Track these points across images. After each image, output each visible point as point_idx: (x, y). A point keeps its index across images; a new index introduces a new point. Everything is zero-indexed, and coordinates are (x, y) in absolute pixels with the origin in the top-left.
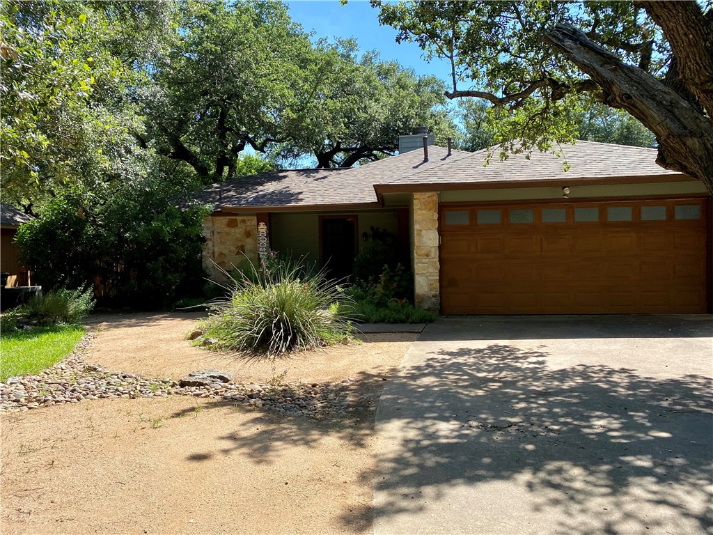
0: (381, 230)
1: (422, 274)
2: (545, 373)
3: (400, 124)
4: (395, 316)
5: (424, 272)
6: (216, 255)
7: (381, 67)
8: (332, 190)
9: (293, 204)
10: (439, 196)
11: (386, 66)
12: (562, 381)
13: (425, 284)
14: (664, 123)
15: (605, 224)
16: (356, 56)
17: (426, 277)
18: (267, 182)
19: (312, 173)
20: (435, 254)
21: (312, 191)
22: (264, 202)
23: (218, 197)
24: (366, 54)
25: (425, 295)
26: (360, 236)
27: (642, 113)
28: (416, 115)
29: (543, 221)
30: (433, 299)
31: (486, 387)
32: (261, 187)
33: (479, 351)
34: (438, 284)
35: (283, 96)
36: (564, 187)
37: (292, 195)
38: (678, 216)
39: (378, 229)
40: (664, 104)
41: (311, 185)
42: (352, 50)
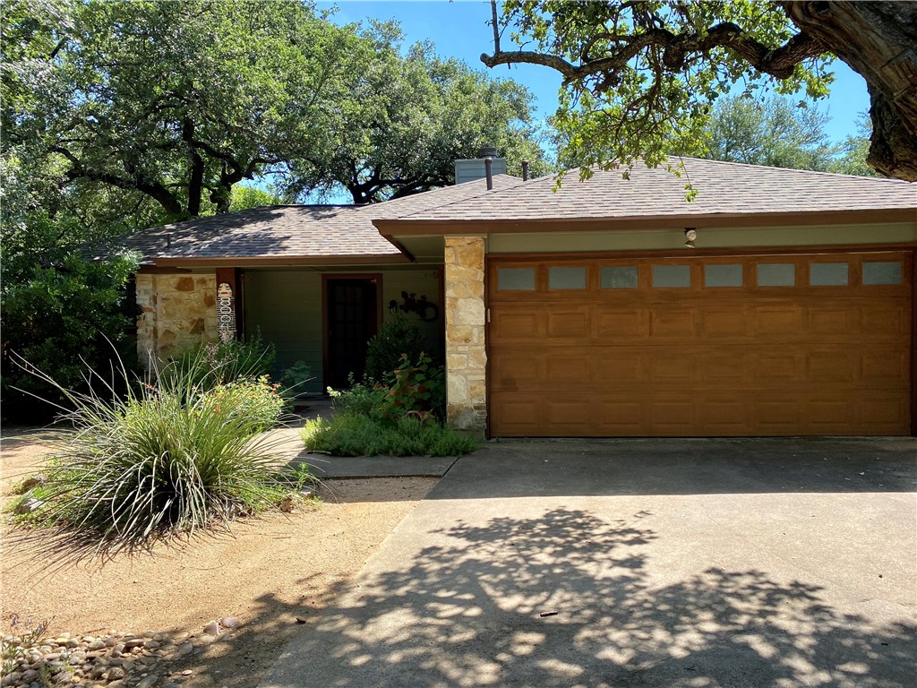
0: (417, 298)
1: (458, 372)
2: (641, 595)
3: (458, 143)
4: (408, 443)
5: (460, 368)
6: (160, 334)
7: (436, 64)
8: (338, 235)
9: (270, 254)
10: (487, 243)
11: (443, 63)
12: (672, 627)
13: (462, 388)
14: (902, 59)
15: (753, 292)
16: (399, 46)
17: (465, 376)
18: (249, 223)
19: (321, 210)
20: (479, 337)
21: (306, 236)
22: (224, 251)
23: (166, 244)
24: (415, 45)
25: (462, 405)
26: (386, 305)
27: (850, 40)
28: (483, 131)
29: (654, 286)
30: (475, 413)
31: (506, 649)
32: (238, 230)
33: (527, 526)
34: (484, 388)
35: (265, 89)
36: (688, 230)
37: (273, 241)
38: (867, 280)
39: (413, 295)
40: (896, 22)
41: (307, 226)
42: (394, 37)
